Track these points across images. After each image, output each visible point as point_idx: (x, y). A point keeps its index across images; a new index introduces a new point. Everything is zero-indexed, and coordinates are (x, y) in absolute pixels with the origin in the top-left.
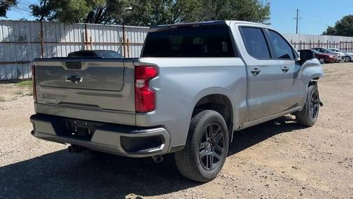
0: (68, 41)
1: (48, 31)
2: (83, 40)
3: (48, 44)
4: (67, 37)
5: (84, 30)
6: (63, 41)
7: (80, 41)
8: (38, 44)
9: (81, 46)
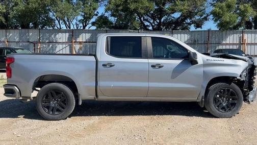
0: (228, 42)
1: (214, 36)
2: (240, 42)
3: (213, 45)
4: (228, 39)
5: (242, 35)
6: (224, 42)
7: (238, 42)
8: (206, 45)
9: (238, 46)
